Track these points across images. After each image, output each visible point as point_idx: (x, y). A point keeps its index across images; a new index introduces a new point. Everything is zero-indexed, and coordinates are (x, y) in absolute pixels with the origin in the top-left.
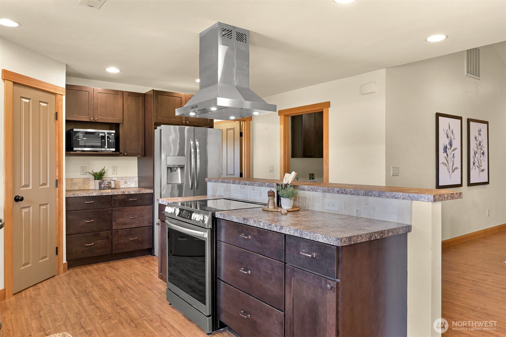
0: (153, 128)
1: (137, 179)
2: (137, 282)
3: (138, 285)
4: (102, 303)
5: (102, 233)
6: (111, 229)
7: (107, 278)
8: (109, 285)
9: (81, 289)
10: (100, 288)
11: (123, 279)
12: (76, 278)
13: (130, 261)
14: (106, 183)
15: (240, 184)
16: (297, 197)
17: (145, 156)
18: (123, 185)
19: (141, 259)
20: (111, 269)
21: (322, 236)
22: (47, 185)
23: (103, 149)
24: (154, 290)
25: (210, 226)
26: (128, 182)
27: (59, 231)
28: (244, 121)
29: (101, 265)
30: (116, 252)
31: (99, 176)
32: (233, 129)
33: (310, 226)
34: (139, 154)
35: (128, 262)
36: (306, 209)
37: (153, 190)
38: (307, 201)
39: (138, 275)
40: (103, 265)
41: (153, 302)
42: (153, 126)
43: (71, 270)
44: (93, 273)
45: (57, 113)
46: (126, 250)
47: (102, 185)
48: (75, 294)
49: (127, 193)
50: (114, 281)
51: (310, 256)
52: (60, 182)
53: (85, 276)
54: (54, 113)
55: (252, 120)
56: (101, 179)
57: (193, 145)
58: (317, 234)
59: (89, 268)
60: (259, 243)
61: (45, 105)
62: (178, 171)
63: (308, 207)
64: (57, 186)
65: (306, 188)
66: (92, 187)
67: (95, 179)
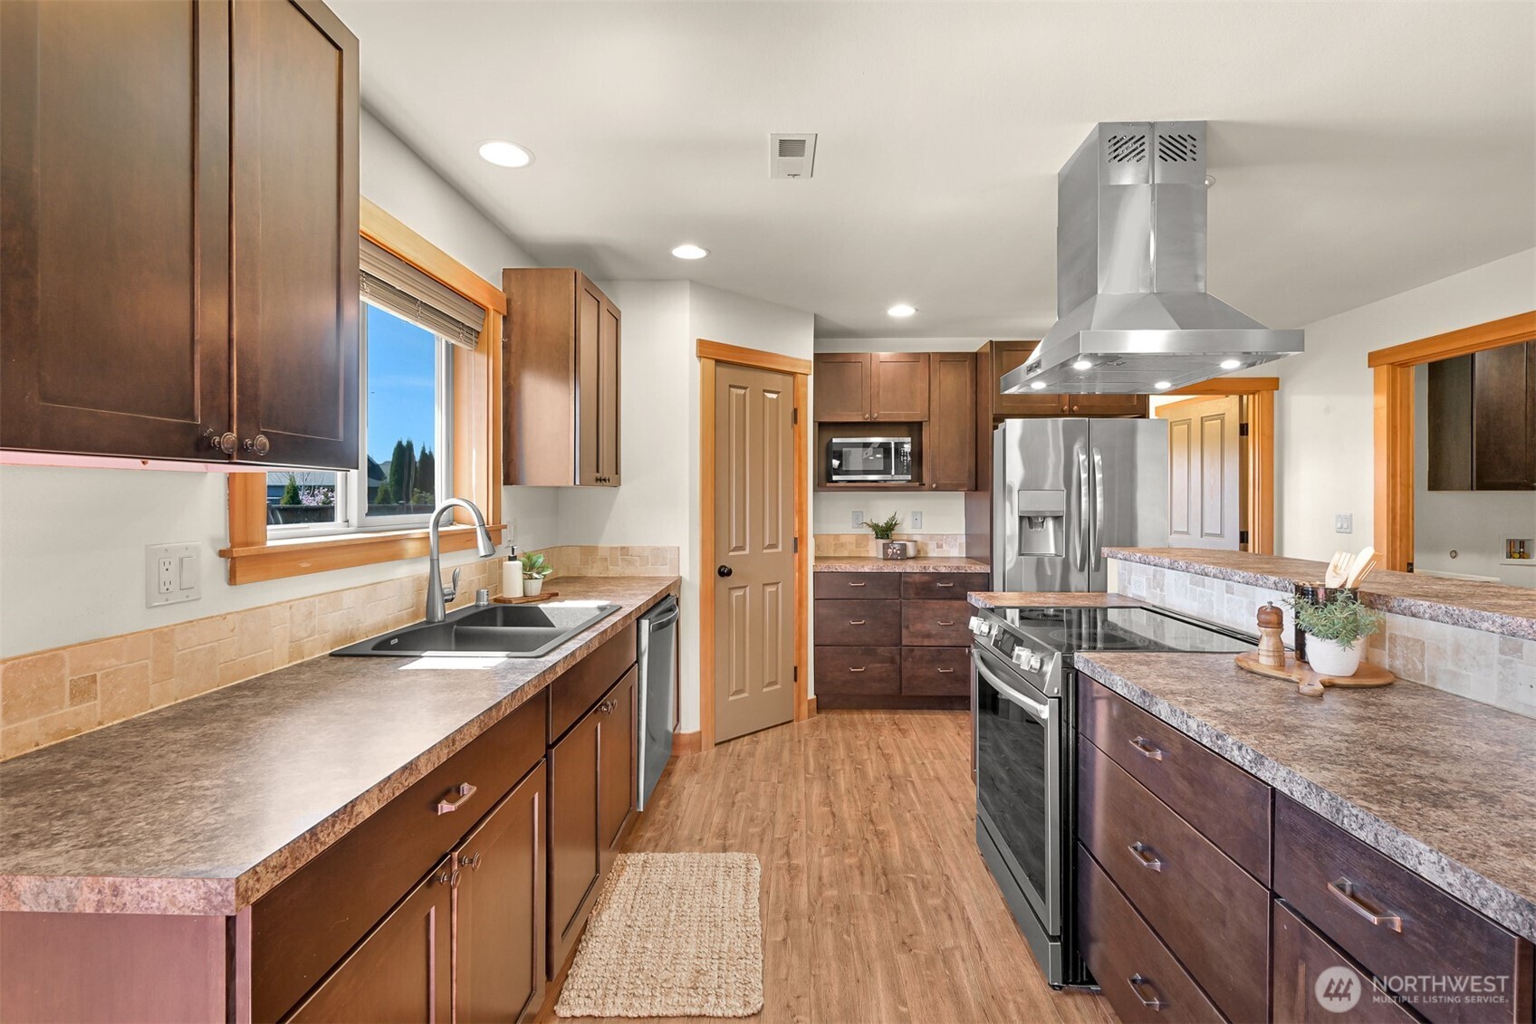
0: (991, 427)
1: (963, 540)
2: (932, 774)
3: (931, 780)
4: (845, 806)
5: (880, 650)
6: (899, 643)
7: (879, 747)
8: (875, 765)
9: (822, 761)
10: (856, 769)
11: (907, 759)
12: (824, 736)
13: (938, 716)
14: (896, 546)
15: (1188, 572)
16: (1387, 635)
17: (976, 489)
18: (933, 552)
19: (961, 717)
20: (893, 730)
21: (1434, 857)
22: (777, 547)
23: (888, 477)
24: (960, 805)
25: (1056, 691)
26: (944, 545)
27: (800, 635)
28: (1254, 394)
29: (878, 716)
30: (910, 694)
31: (885, 532)
32: (1221, 417)
33: (1393, 783)
34: (964, 485)
35: (932, 720)
36: (1425, 683)
37: (989, 567)
38: (1426, 656)
39: (941, 755)
40: (883, 716)
41: (948, 835)
42: (991, 423)
43: (823, 715)
44: (857, 729)
45: (795, 411)
46: (930, 693)
47: (890, 550)
48: (807, 771)
49: (931, 570)
50: (887, 757)
51: (1374, 919)
52: (801, 541)
53: (840, 734)
54: (792, 410)
55: (1277, 389)
56: (888, 538)
57: (1086, 463)
58: (1411, 840)
59: (856, 716)
60: (1185, 783)
61: (774, 396)
62: (1047, 527)
63: (1433, 678)
64: (796, 551)
65: (1422, 611)
66: (873, 554)
67: (877, 538)
